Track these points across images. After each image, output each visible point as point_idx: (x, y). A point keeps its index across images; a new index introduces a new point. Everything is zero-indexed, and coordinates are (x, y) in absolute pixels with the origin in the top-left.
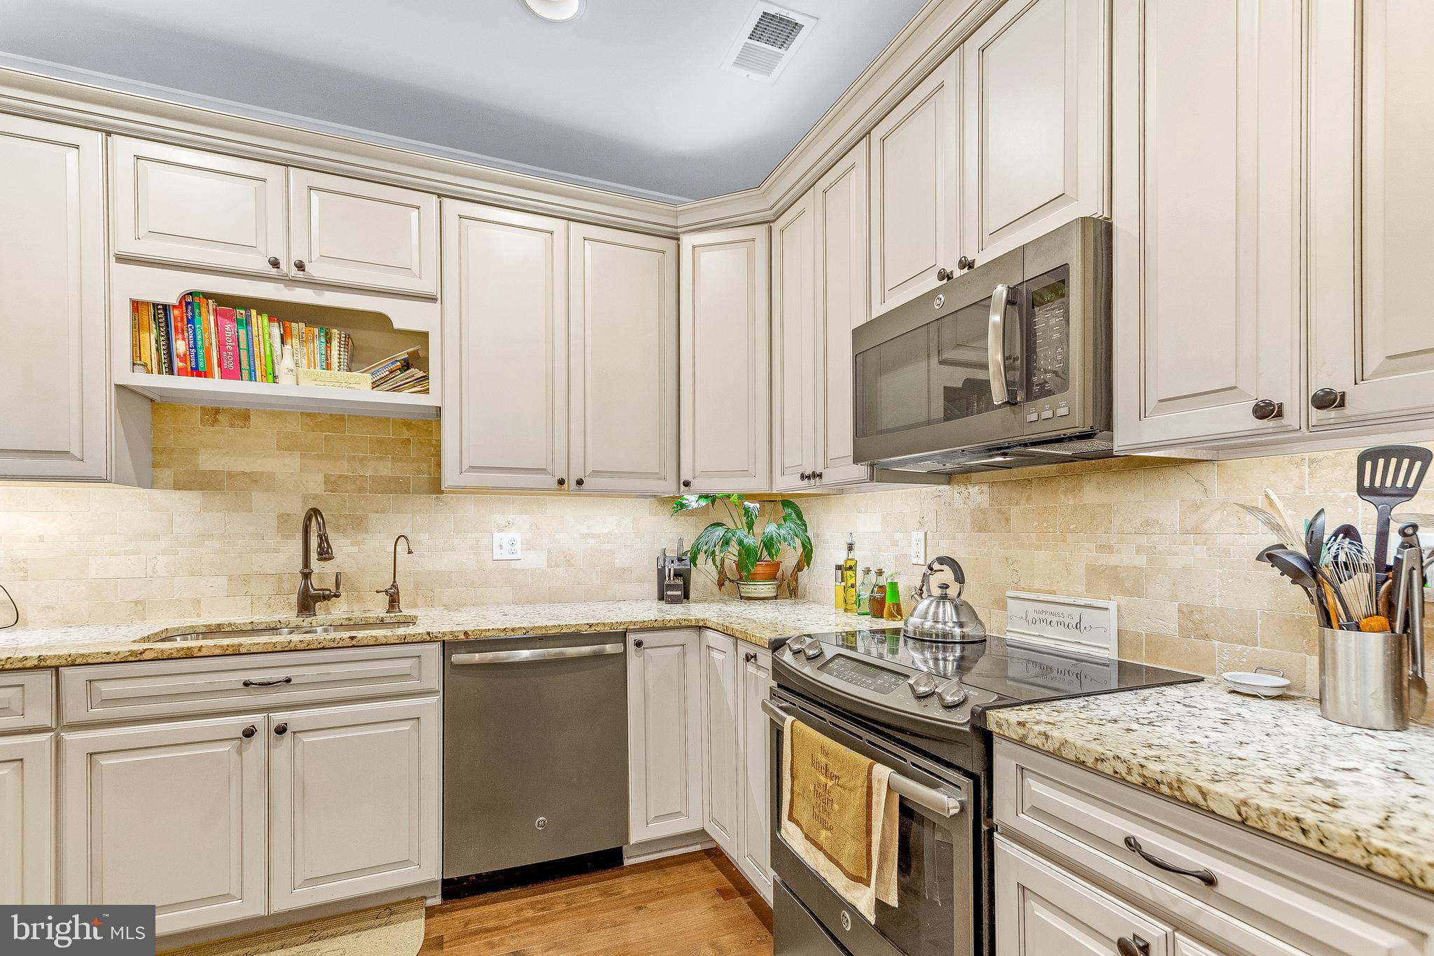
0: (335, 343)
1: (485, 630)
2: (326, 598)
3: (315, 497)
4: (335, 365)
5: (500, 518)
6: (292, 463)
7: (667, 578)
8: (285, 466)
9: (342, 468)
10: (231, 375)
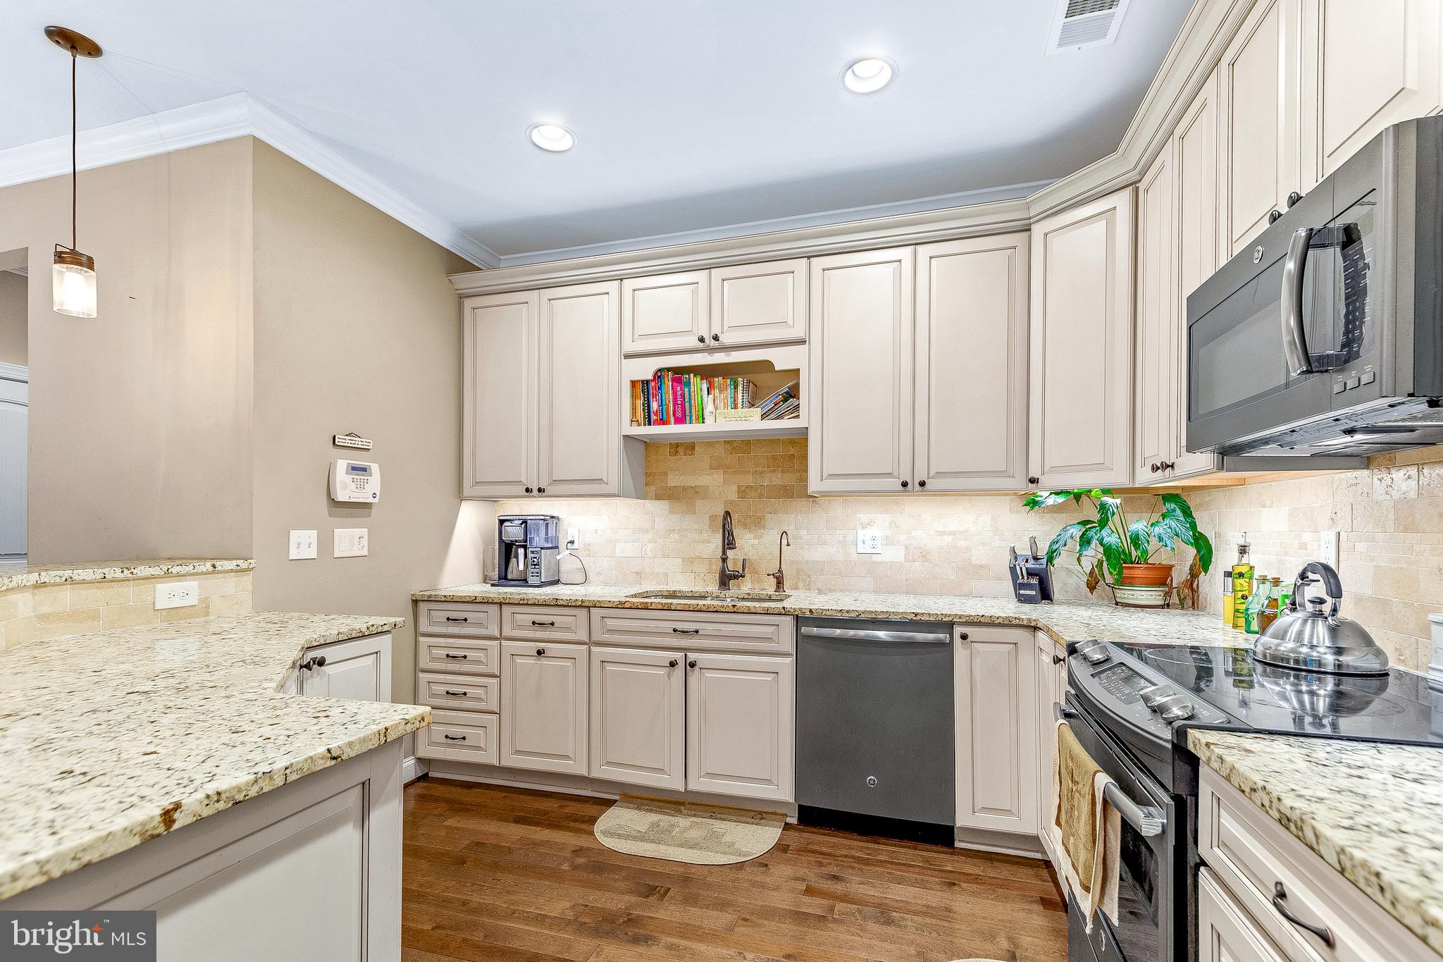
0: (740, 388)
1: (825, 610)
2: (736, 577)
3: (732, 502)
4: (740, 405)
5: (864, 518)
6: (718, 478)
7: (1020, 577)
8: (711, 480)
9: (748, 480)
10: (680, 420)
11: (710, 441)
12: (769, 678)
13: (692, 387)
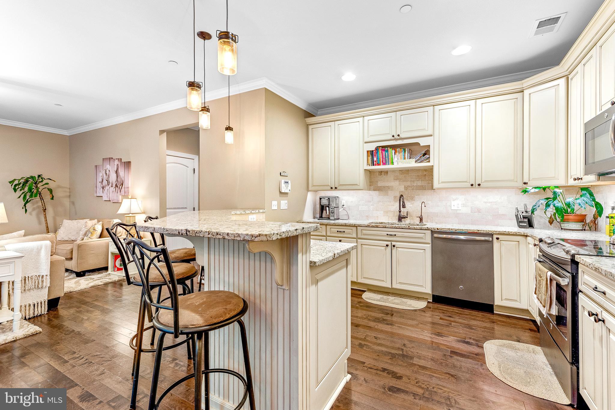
0: (406, 152)
1: (443, 229)
2: (404, 218)
3: (402, 192)
4: (406, 158)
5: (454, 197)
6: (397, 183)
7: (520, 219)
8: (395, 184)
9: (409, 184)
10: (384, 164)
11: (394, 171)
12: (422, 251)
13: (389, 152)
